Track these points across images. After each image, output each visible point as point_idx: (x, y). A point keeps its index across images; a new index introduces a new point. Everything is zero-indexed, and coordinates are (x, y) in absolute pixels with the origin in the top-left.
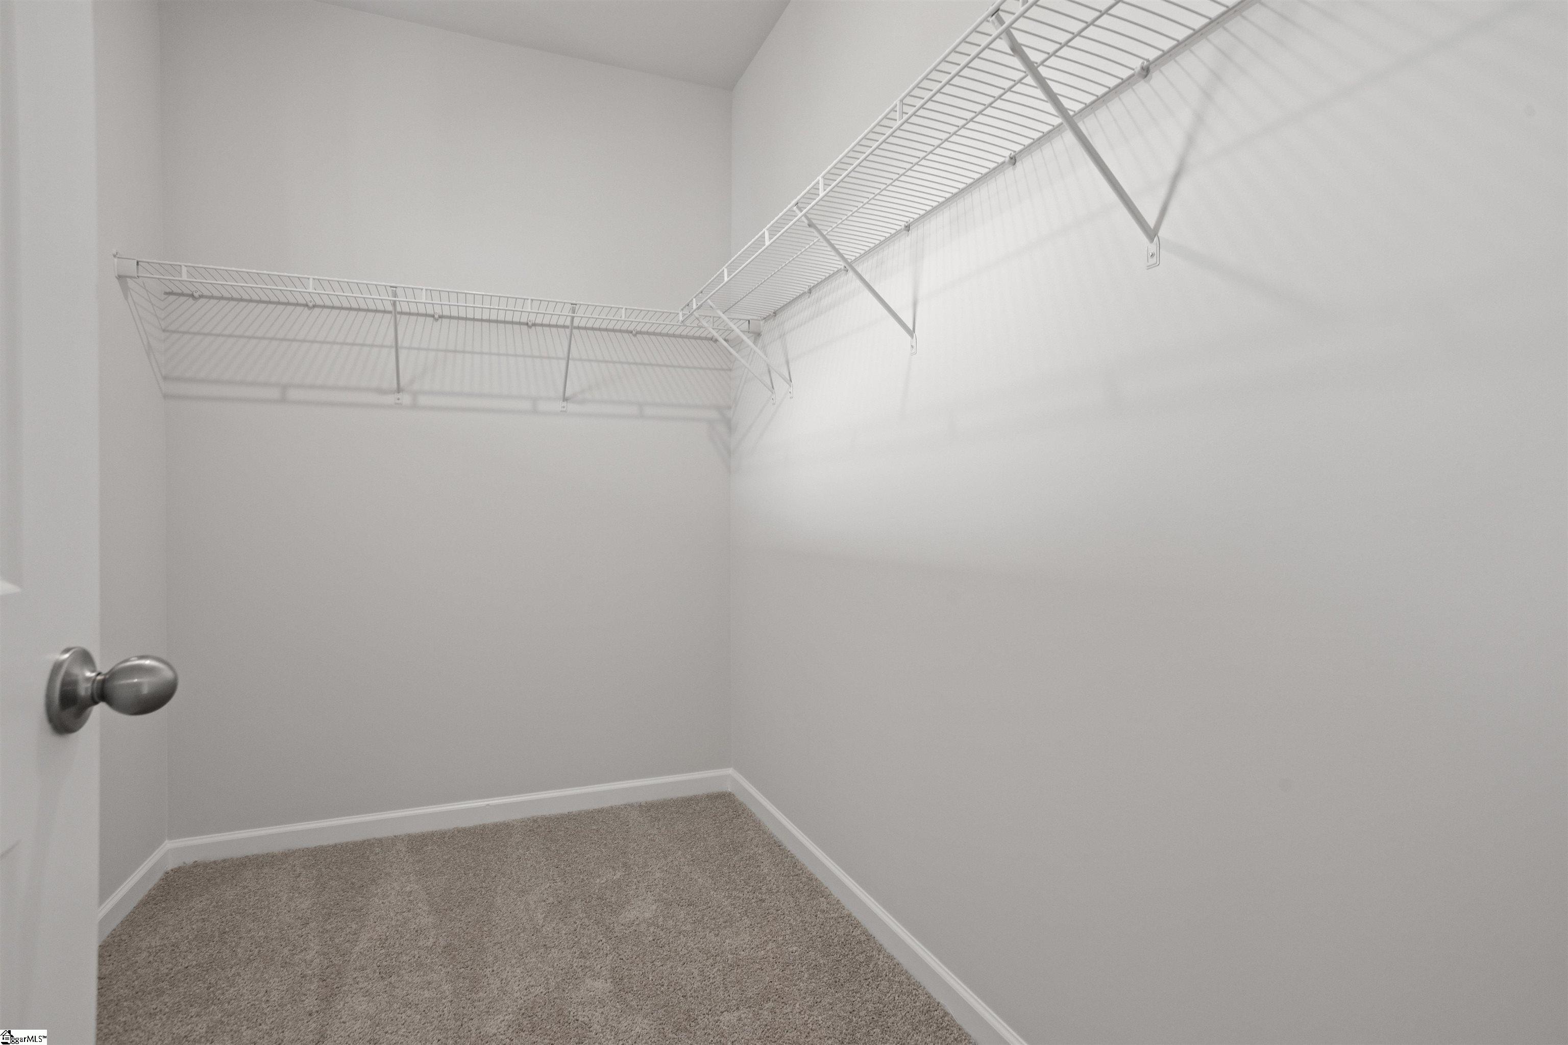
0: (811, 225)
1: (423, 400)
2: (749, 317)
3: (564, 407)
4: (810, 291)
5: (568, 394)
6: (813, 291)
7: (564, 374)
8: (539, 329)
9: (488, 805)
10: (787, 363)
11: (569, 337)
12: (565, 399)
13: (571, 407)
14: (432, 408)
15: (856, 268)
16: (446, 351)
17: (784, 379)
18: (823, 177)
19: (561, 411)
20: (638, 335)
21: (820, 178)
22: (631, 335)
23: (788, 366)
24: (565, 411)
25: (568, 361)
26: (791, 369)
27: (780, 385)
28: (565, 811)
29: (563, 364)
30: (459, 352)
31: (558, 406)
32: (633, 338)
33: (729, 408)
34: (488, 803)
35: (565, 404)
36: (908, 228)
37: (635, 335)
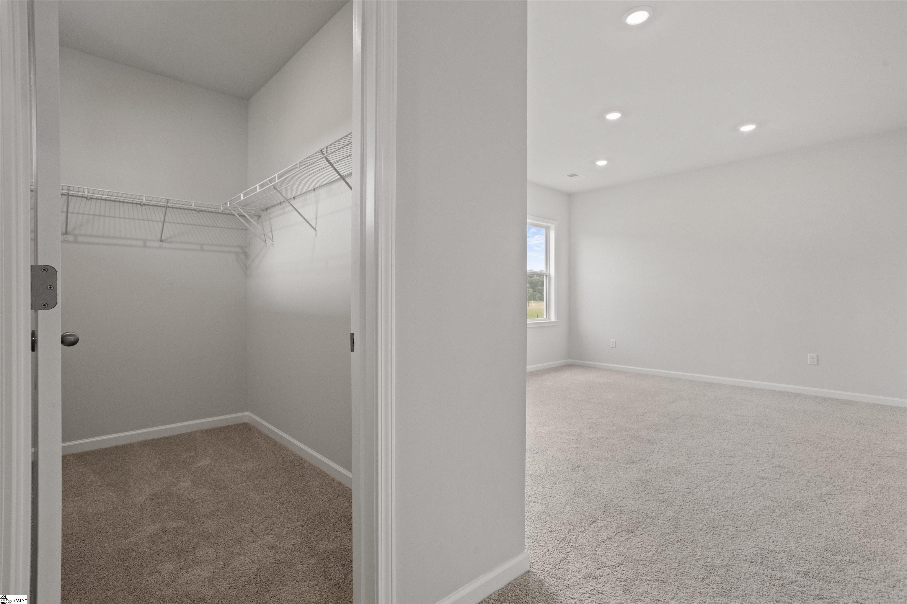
0: (275, 188)
1: (81, 239)
2: (255, 209)
3: (160, 245)
4: (281, 203)
5: (163, 238)
6: (282, 203)
7: (161, 230)
8: (147, 207)
9: (119, 436)
10: (272, 231)
11: (164, 214)
12: (161, 241)
13: (164, 245)
14: (84, 243)
15: (291, 202)
16: (94, 215)
17: (270, 239)
18: (277, 175)
19: (159, 247)
20: (200, 212)
21: (276, 175)
22: (196, 212)
23: (272, 233)
24: (161, 247)
25: (164, 223)
26: (273, 235)
27: (269, 241)
28: (162, 436)
29: (160, 225)
30: (102, 216)
31: (158, 244)
32: (197, 213)
33: (246, 247)
34: (118, 435)
35: (161, 243)
36: (314, 190)
37: (198, 212)
